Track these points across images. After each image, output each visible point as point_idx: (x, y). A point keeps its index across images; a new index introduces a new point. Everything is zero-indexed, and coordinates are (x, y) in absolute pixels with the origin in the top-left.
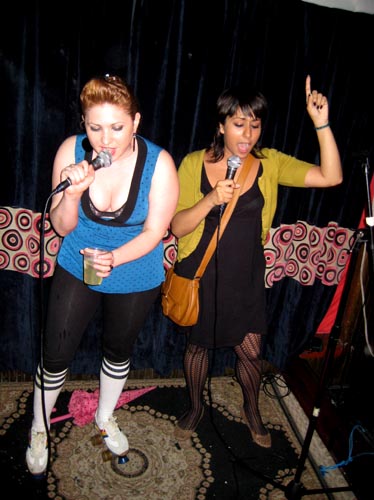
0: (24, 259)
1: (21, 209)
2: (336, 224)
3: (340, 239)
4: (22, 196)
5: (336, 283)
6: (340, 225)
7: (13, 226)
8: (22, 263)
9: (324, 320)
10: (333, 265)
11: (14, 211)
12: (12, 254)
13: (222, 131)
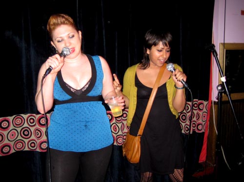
0: (33, 143)
1: (29, 114)
2: (197, 100)
3: (201, 106)
4: (29, 107)
5: (204, 131)
6: (199, 100)
7: (26, 125)
8: (33, 145)
9: (201, 154)
10: (200, 121)
11: (25, 116)
12: (26, 141)
13: (148, 52)
